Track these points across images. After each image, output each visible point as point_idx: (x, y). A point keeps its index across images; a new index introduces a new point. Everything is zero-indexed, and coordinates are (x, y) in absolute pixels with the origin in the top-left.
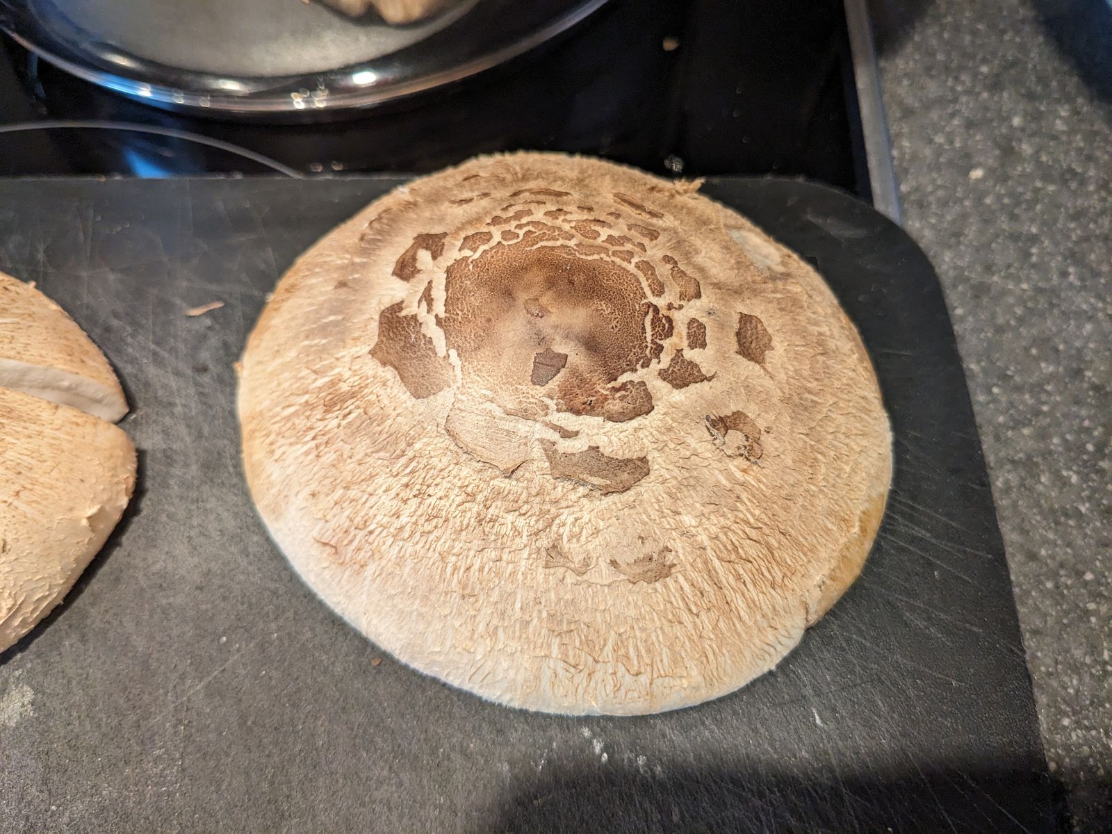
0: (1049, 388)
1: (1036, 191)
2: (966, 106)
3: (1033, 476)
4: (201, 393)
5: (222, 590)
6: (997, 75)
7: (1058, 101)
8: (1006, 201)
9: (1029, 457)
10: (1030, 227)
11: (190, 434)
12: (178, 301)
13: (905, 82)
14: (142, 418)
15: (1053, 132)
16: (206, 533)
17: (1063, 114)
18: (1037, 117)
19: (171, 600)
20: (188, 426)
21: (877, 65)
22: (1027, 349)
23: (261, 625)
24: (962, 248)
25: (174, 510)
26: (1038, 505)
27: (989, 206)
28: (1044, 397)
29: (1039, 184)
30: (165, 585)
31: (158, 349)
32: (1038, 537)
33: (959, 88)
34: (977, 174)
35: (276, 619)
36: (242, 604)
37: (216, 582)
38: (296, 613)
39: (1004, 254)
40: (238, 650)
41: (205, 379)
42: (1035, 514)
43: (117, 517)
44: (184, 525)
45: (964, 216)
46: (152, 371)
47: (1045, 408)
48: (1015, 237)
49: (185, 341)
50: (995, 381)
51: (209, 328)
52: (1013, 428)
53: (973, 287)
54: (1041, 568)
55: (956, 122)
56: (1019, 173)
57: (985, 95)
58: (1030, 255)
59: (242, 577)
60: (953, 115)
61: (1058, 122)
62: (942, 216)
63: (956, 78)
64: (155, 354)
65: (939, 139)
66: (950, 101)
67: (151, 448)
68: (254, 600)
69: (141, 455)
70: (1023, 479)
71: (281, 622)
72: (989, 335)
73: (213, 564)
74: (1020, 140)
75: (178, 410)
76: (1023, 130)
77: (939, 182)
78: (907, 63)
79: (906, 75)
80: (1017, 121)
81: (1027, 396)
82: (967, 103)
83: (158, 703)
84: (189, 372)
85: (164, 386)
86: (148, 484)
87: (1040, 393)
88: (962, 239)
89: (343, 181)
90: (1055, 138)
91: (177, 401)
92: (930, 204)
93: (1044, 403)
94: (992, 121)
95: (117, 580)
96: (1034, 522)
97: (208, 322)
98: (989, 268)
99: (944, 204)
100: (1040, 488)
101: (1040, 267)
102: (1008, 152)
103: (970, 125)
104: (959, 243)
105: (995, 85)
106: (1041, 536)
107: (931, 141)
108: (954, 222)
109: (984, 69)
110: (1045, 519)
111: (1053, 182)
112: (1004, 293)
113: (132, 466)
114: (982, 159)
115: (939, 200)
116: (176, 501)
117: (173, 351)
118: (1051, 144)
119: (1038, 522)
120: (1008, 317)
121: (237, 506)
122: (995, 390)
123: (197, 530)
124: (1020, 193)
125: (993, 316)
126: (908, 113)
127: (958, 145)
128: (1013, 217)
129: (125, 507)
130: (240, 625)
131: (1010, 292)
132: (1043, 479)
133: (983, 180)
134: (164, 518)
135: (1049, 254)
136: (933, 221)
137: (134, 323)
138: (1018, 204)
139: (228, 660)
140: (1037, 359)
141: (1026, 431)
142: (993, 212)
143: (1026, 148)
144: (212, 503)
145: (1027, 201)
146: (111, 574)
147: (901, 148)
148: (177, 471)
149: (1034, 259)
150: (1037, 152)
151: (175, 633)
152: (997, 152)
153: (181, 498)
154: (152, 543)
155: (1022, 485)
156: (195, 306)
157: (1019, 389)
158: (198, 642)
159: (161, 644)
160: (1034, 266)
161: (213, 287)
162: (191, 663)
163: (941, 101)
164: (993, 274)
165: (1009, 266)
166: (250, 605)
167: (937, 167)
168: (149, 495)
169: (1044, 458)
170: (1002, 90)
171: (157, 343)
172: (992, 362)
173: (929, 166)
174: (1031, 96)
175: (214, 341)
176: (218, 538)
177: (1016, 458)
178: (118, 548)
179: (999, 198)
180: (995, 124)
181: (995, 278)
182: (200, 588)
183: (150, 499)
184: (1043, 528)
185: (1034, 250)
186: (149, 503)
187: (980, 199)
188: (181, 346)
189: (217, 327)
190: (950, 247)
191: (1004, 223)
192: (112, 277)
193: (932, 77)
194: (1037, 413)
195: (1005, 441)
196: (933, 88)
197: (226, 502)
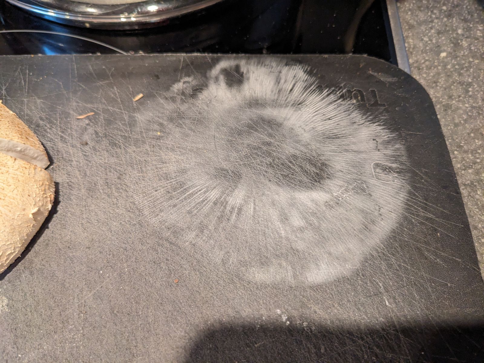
0: (479, 151)
1: (470, 62)
2: (437, 24)
3: (474, 192)
4: (85, 155)
5: (99, 249)
6: (450, 11)
7: (477, 22)
8: (457, 67)
9: (472, 183)
10: (468, 79)
11: (80, 174)
12: (72, 112)
13: (409, 13)
14: (56, 167)
15: (476, 37)
16: (90, 222)
17: (480, 28)
18: (469, 29)
19: (74, 254)
20: (80, 171)
21: (397, 5)
22: (469, 134)
23: (119, 265)
24: (438, 88)
25: (74, 211)
26: (477, 204)
27: (450, 69)
28: (477, 155)
29: (471, 60)
30: (70, 247)
31: (63, 135)
32: (477, 219)
33: (434, 16)
34: (443, 55)
35: (126, 262)
36: (110, 255)
37: (97, 244)
38: (136, 259)
39: (457, 91)
40: (108, 277)
41: (87, 148)
42: (476, 208)
43: (46, 214)
44: (79, 218)
45: (439, 74)
46: (60, 145)
47: (478, 161)
48: (461, 83)
49: (76, 131)
50: (456, 148)
51: (88, 125)
52: (464, 170)
53: (443, 106)
54: (479, 233)
55: (433, 31)
56: (462, 54)
57: (445, 19)
58: (469, 91)
59: (109, 242)
60: (431, 28)
61: (478, 32)
62: (429, 73)
63: (432, 12)
64: (62, 137)
65: (426, 39)
66: (430, 22)
67: (61, 182)
68: (115, 253)
69: (57, 184)
70: (470, 193)
71: (129, 263)
72: (452, 127)
73: (94, 236)
74: (462, 40)
75: (74, 163)
76: (463, 35)
77: (427, 58)
78: (410, 5)
79: (410, 10)
80: (460, 31)
81: (470, 155)
82: (438, 22)
83: (70, 303)
84: (78, 145)
85: (67, 152)
86: (61, 199)
87: (476, 153)
88: (438, 84)
89: (150, 56)
90: (477, 39)
91: (73, 159)
92: (423, 68)
93: (478, 158)
94: (449, 31)
95: (47, 245)
96: (475, 212)
97: (87, 122)
98: (450, 97)
99: (429, 68)
100: (477, 197)
101: (473, 97)
102: (456, 45)
103: (439, 33)
104: (437, 86)
105: (449, 16)
106: (479, 218)
107: (422, 40)
108: (434, 76)
109: (444, 8)
110: (480, 211)
111: (477, 59)
112: (458, 108)
113: (53, 190)
114: (446, 48)
115: (427, 66)
116: (75, 206)
117: (71, 135)
118: (476, 42)
119: (478, 212)
120: (460, 119)
121: (105, 208)
122: (456, 152)
123: (85, 220)
124: (463, 63)
125: (453, 119)
126: (411, 27)
127: (434, 41)
128: (460, 74)
129: (50, 209)
130: (109, 265)
131: (460, 108)
132: (479, 193)
133: (446, 57)
134: (69, 215)
135: (477, 91)
136: (425, 75)
137: (50, 122)
138: (462, 69)
139: (103, 282)
140: (474, 138)
141: (470, 171)
142: (452, 72)
143: (465, 44)
144: (93, 207)
145: (466, 67)
146: (44, 242)
147: (408, 43)
148: (75, 192)
149: (470, 93)
150: (470, 45)
151: (77, 269)
152: (452, 45)
153: (77, 205)
154: (64, 227)
155: (469, 195)
156: (80, 114)
157: (466, 152)
158: (89, 273)
159: (71, 275)
160: (470, 96)
161: (89, 106)
162: (85, 284)
163: (425, 22)
164: (453, 99)
165: (459, 96)
166: (113, 255)
167: (424, 51)
168: (61, 204)
169: (479, 184)
170: (453, 17)
171: (63, 132)
172: (454, 140)
173: (422, 51)
174: (465, 20)
175: (91, 130)
176: (96, 224)
177: (466, 183)
178: (47, 230)
179: (454, 66)
180: (451, 32)
181: (454, 102)
182: (89, 248)
183: (62, 206)
184: (480, 215)
185: (470, 89)
186: (61, 208)
187: (445, 66)
188: (74, 133)
189: (91, 124)
190: (433, 88)
191: (456, 77)
192: (39, 101)
193: (421, 11)
194: (475, 163)
195: (461, 176)
196: (422, 16)
197: (99, 207)
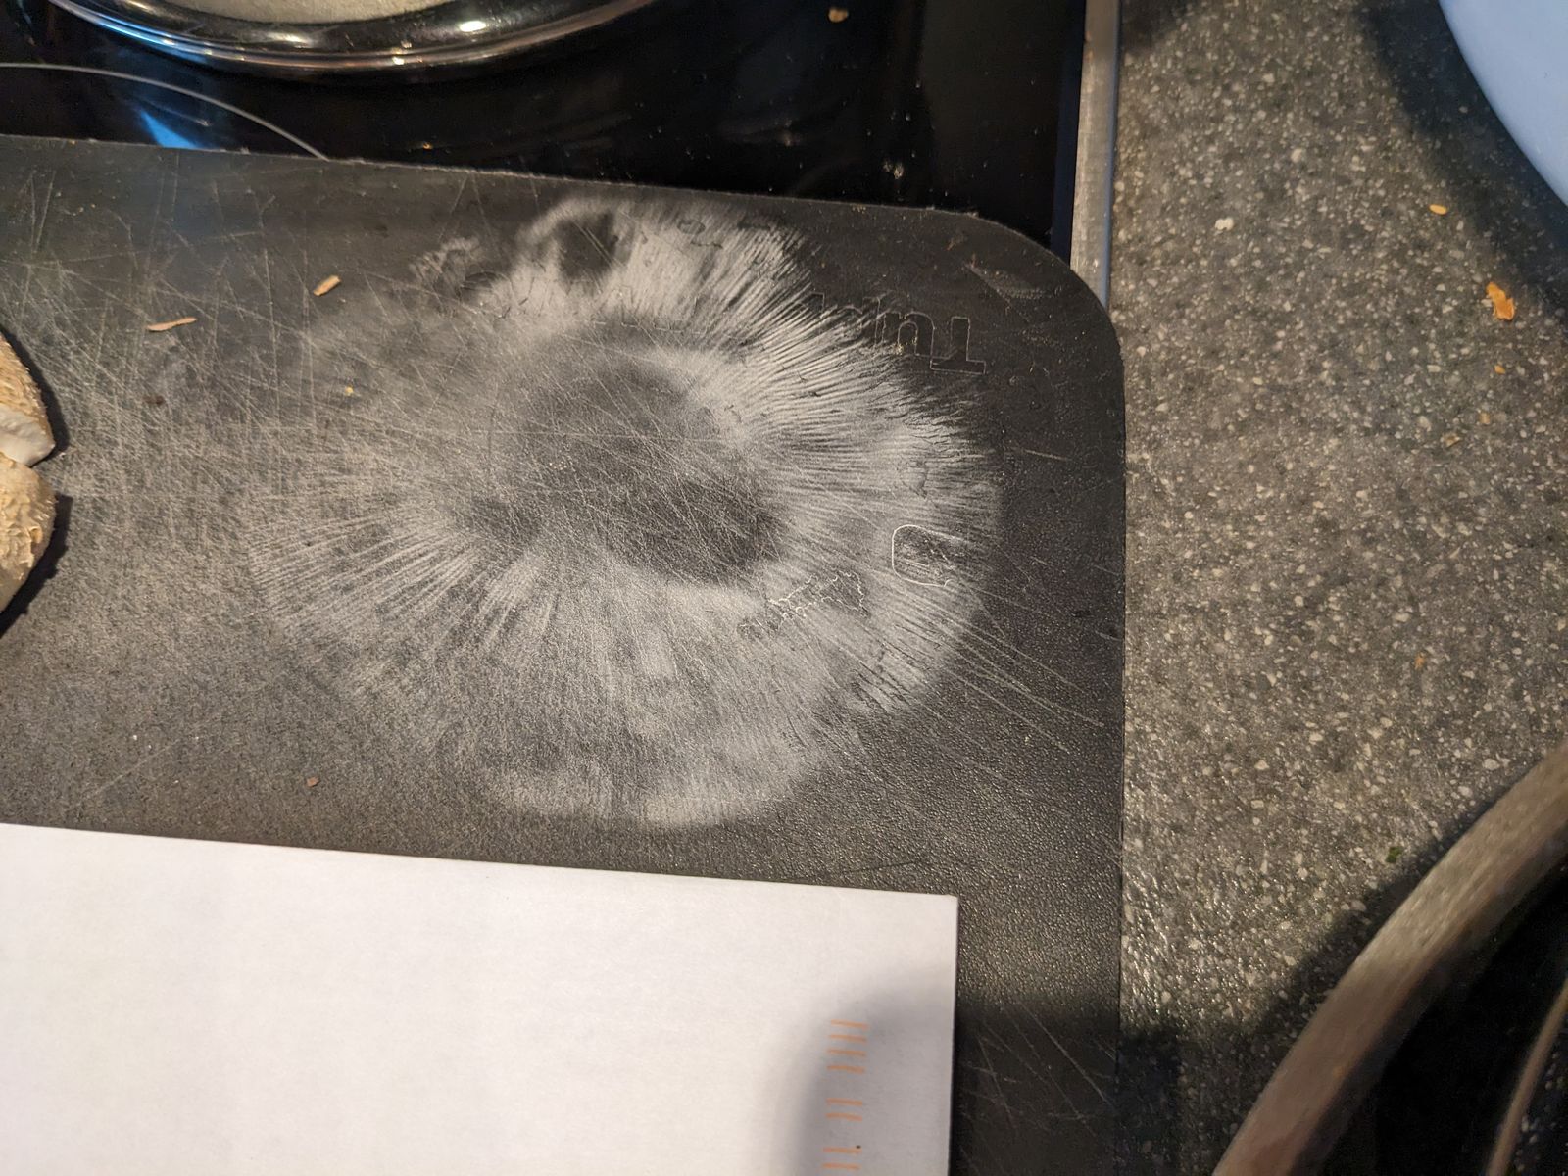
0: (1260, 519)
1: (1302, 252)
2: (1231, 129)
3: (1214, 632)
4: (150, 431)
5: (140, 678)
6: (1285, 88)
7: (1362, 130)
8: (1258, 263)
9: (1215, 606)
10: (1283, 301)
11: (129, 482)
12: (140, 311)
13: (1156, 89)
14: (73, 456)
15: (1346, 173)
16: (131, 607)
17: (1365, 148)
18: (1326, 150)
19: (79, 684)
20: (128, 472)
21: (1120, 59)
22: (1241, 465)
23: (182, 724)
24: (1185, 322)
25: (95, 574)
26: (1213, 668)
27: (1235, 268)
28: (1251, 530)
29: (1308, 244)
30: (72, 666)
31: (105, 371)
32: (1205, 709)
33: (1228, 102)
34: (1224, 224)
35: (201, 719)
36: (163, 697)
37: (136, 667)
38: (225, 714)
39: (1238, 336)
40: (151, 752)
41: (159, 414)
42: (1207, 680)
43: (20, 577)
44: (106, 594)
45: (1196, 280)
46: (94, 398)
47: (1250, 545)
48: (1256, 314)
49: (141, 363)
50: (1191, 503)
51: (173, 349)
52: (1201, 567)
53: (1187, 376)
54: (1201, 749)
55: (1213, 149)
56: (1286, 226)
57: (1262, 114)
58: (1276, 339)
59: (167, 665)
60: (1210, 140)
61: (1356, 158)
62: (1169, 277)
63: (1227, 88)
64: (101, 376)
65: (1185, 172)
66: (1212, 120)
67: (78, 496)
68: (176, 694)
69: (63, 507)
70: (1200, 634)
71: (206, 723)
72: (1197, 441)
73: (134, 645)
74: (1295, 182)
75: (119, 450)
76: (1303, 167)
77: (1173, 231)
78: (1163, 63)
79: (1159, 80)
80: (1296, 155)
81: (1229, 527)
82: (1236, 122)
83: (48, 805)
84: (139, 403)
85: (106, 418)
86: (69, 540)
87: (1248, 523)
88: (1187, 311)
89: (378, 169)
90: (1344, 181)
91: (119, 440)
92: (1154, 259)
93: (1251, 538)
94: (1263, 150)
95: (17, 654)
96: (1204, 689)
97: (173, 341)
98: (1213, 353)
99: (1171, 261)
100: (1221, 647)
101: (1286, 360)
102: (1275, 196)
103: (1230, 155)
104: (1182, 316)
105: (1278, 104)
106: (1209, 707)
107: (1174, 174)
108: (1180, 287)
109: (1269, 78)
110: (1220, 687)
111: (1329, 244)
112: (1228, 387)
113: (45, 517)
114: (1238, 205)
115: (1166, 255)
116: (101, 563)
117: (125, 375)
118: (1339, 189)
119: (1210, 690)
120: (1227, 420)
121: (173, 577)
122: (1189, 515)
123: (120, 602)
124: (1281, 254)
125: (1207, 416)
126: (1149, 132)
127: (1208, 181)
128: (1262, 286)
129: (30, 566)
130: (156, 723)
131: (1237, 387)
132: (1227, 636)
133: (1233, 232)
134: (83, 584)
135: (1302, 340)
136: (1153, 282)
137: (82, 335)
138: (1273, 270)
139: (136, 762)
140: (1252, 480)
141: (1217, 572)
142: (1237, 278)
143: (1302, 194)
144: (144, 571)
145: (1286, 265)
146: (10, 646)
147: (1128, 181)
148: (107, 527)
149: (1279, 345)
150: (1316, 199)
151: (79, 722)
152: (1260, 195)
153: (107, 560)
154: (64, 613)
155: (1198, 640)
156: (160, 320)
157: (1219, 517)
158: (104, 738)
159: (61, 736)
160: (1275, 355)
161: (187, 297)
162: (92, 762)
163: (1197, 120)
164: (1219, 361)
165: (1242, 352)
166: (172, 698)
167: (1171, 210)
168: (69, 554)
169: (1234, 611)
170: (1289, 109)
171: (106, 364)
172: (1193, 480)
173: (1164, 208)
174: (1324, 121)
175: (177, 366)
176: (144, 614)
177: (1198, 606)
178: (22, 616)
179: (1248, 260)
180: (1267, 156)
181: (1221, 367)
182: (115, 673)
183: (69, 559)
184: (1215, 699)
185: (1281, 334)
186: (66, 563)
187: (1223, 258)
188: (135, 369)
189: (183, 348)
190: (1169, 320)
191: (1247, 295)
192: (63, 272)
193: (1192, 83)
194: (1237, 550)
195: (1188, 584)
196: (1191, 100)
197: (160, 571)
